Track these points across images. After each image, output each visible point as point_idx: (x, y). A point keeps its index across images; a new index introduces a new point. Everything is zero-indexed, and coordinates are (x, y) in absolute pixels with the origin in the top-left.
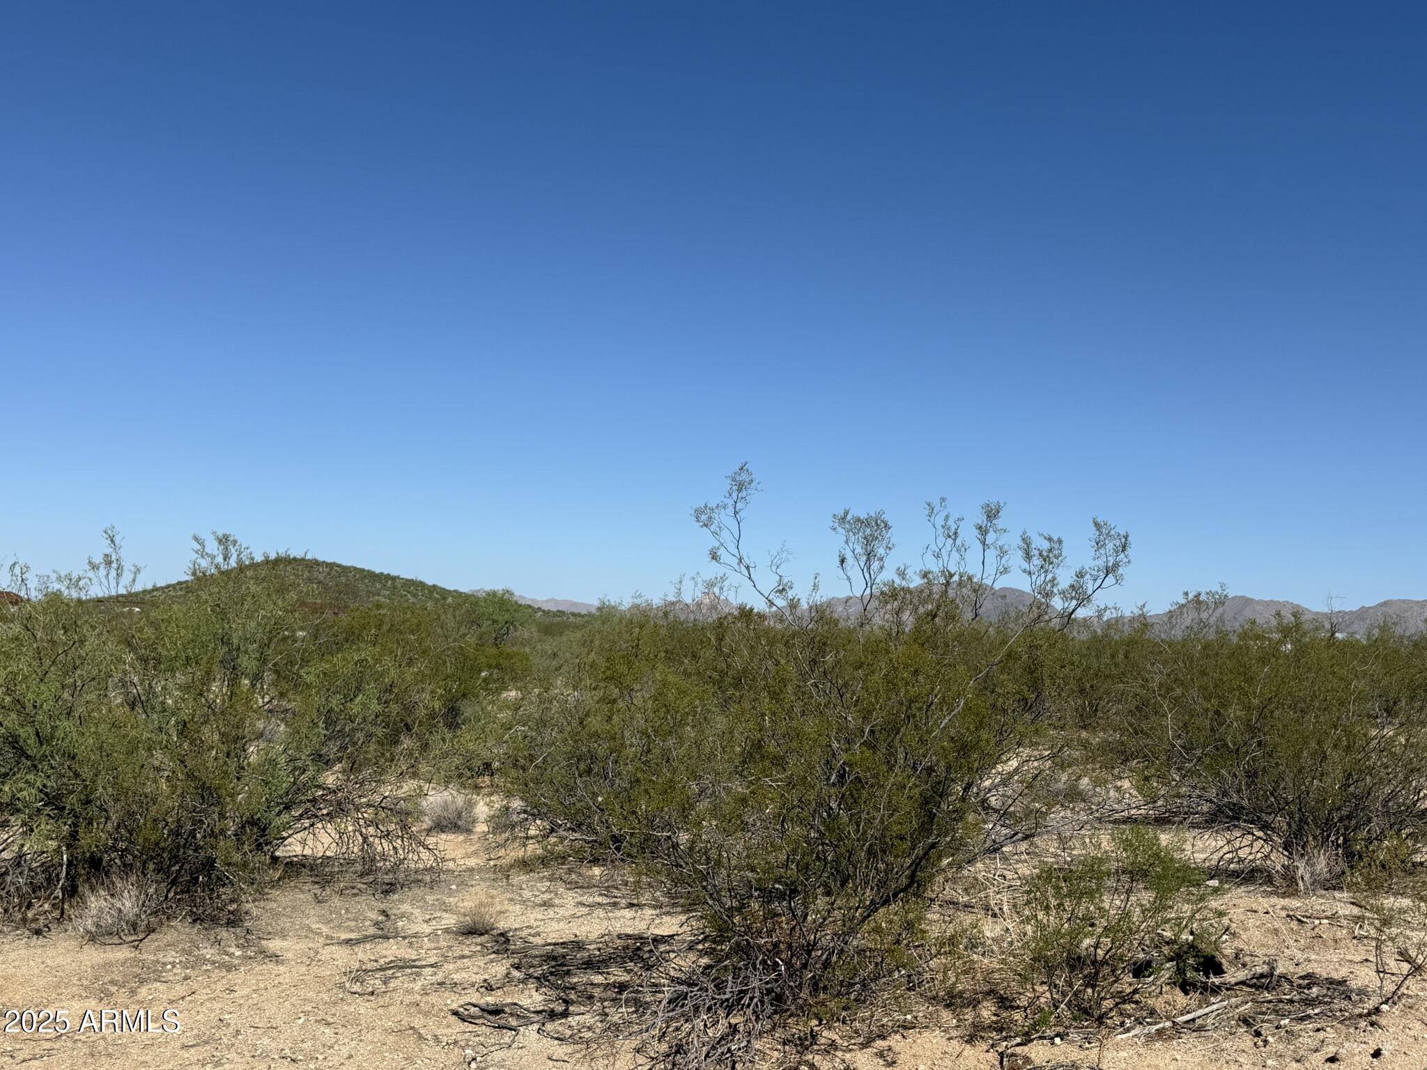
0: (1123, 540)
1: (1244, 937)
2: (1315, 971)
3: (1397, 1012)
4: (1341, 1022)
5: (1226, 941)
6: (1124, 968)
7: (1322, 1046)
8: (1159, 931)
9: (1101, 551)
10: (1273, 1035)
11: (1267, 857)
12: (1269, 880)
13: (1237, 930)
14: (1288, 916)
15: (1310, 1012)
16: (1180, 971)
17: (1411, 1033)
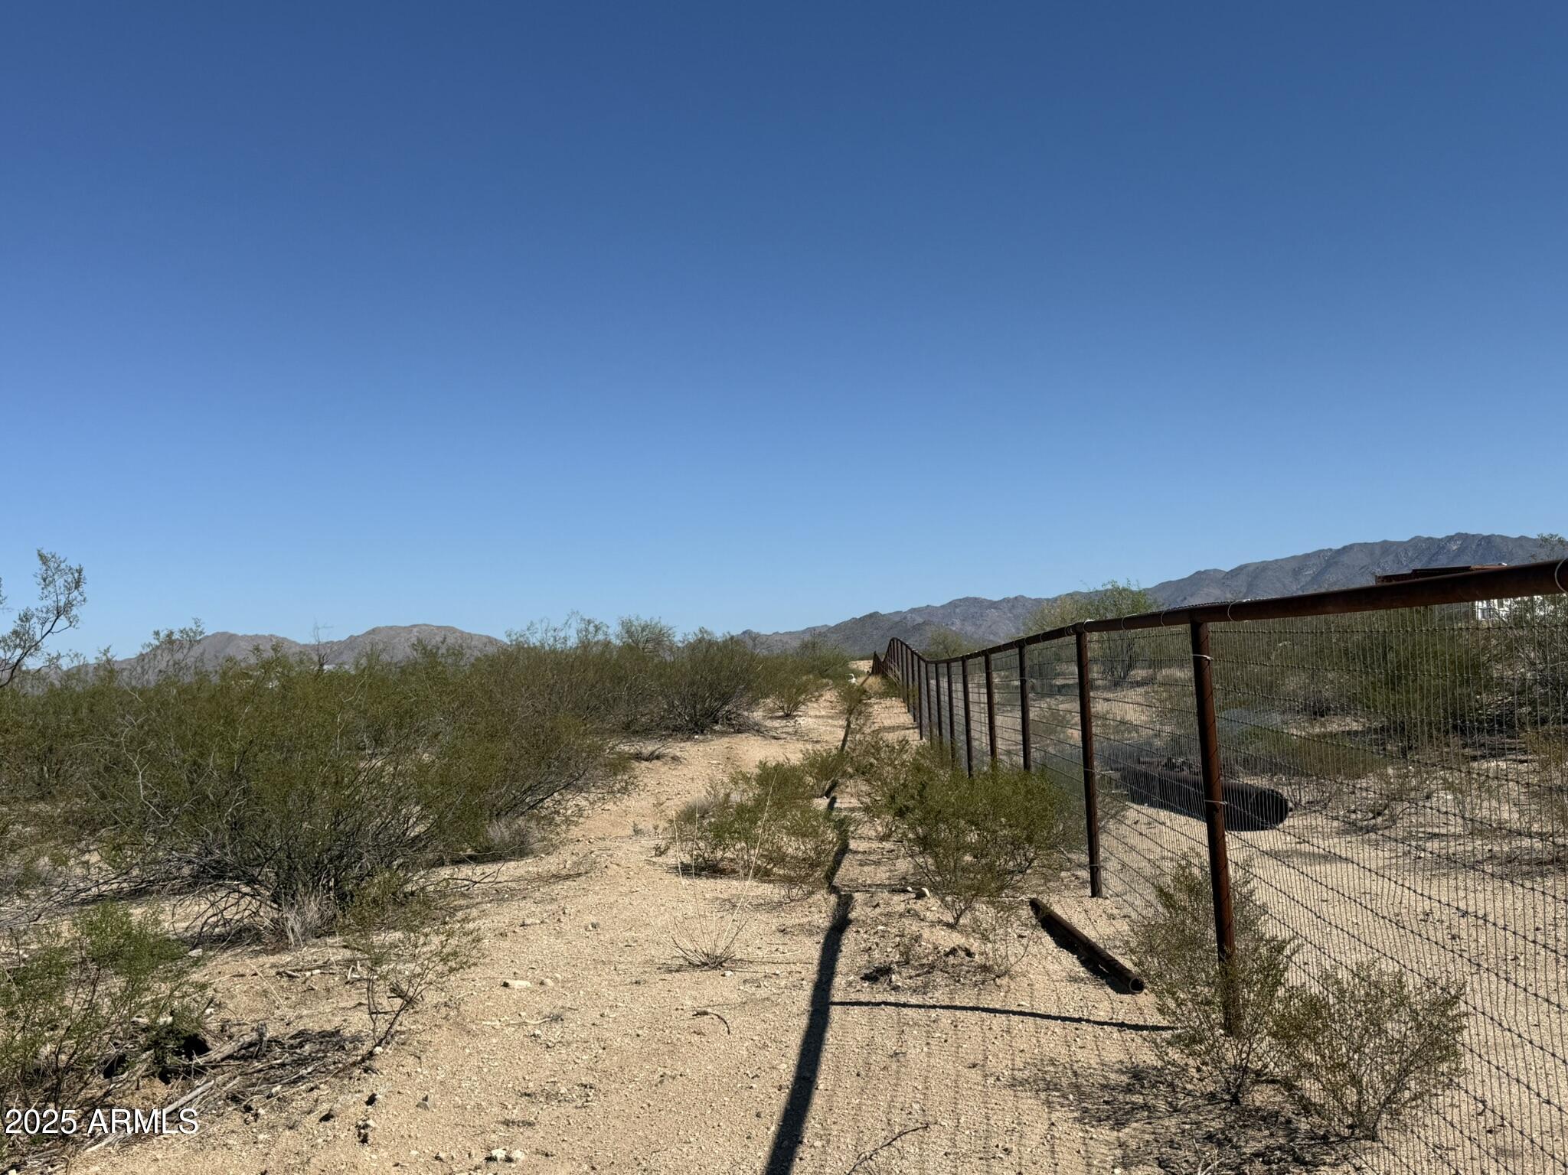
0: (76, 575)
1: (231, 1006)
2: (307, 1028)
3: (390, 1052)
4: (335, 1076)
5: (211, 1014)
6: (93, 1070)
7: (316, 1106)
8: (135, 1019)
9: (49, 588)
10: (264, 1106)
11: (256, 913)
12: (258, 938)
13: (223, 1000)
14: (278, 973)
15: (303, 1072)
16: (159, 1060)
17: (405, 1070)
